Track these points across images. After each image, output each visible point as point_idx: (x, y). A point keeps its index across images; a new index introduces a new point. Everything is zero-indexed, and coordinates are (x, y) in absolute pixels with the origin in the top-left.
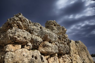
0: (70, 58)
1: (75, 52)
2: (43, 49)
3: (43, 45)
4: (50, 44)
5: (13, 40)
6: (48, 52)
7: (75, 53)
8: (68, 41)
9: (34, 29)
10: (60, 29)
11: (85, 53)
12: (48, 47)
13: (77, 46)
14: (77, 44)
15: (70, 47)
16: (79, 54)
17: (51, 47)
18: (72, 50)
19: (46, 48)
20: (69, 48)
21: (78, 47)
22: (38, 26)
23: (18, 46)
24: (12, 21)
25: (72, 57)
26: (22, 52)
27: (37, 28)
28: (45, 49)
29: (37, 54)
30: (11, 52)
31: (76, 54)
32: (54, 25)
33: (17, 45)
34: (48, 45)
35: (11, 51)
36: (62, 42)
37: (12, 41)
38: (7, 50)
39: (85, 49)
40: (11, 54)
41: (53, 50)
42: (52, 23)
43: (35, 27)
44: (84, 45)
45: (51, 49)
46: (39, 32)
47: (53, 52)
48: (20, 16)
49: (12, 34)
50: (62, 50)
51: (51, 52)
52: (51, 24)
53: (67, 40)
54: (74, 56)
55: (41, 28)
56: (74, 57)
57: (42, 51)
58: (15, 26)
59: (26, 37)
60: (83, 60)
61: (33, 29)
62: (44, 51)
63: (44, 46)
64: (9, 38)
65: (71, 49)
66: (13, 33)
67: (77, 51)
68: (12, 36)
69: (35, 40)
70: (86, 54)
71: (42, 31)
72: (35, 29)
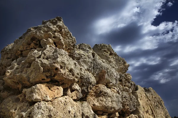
1: (146, 109)
2: (96, 100)
3: (95, 92)
4: (109, 91)
5: (48, 75)
6: (106, 108)
7: (147, 112)
8: (133, 86)
9: (82, 57)
10: (120, 62)
11: (162, 113)
12: (106, 96)
13: (148, 98)
14: (148, 95)
15: (137, 99)
16: (153, 113)
17: (110, 97)
18: (141, 106)
19: (101, 98)
20: (136, 101)
21: (150, 100)
22: (88, 50)
23: (58, 89)
24: (42, 32)
26: (65, 104)
27: (87, 54)
28: (101, 100)
29: (89, 111)
30: (47, 103)
31: (148, 114)
32: (109, 53)
33: (56, 87)
34: (105, 93)
35: (44, 100)
36: (126, 89)
37: (47, 77)
38: (36, 96)
39: (161, 104)
40: (47, 108)
41: (114, 103)
42: (106, 49)
43: (82, 52)
44: (159, 97)
45: (112, 101)
46: (91, 63)
47: (114, 108)
48: (61, 23)
49: (47, 59)
50: (128, 105)
51: (111, 108)
52: (105, 51)
53: (131, 84)
55: (93, 55)
57: (94, 105)
58: (49, 43)
59: (74, 69)
61: (78, 56)
62: (97, 104)
63: (99, 94)
64: (39, 69)
65: (139, 103)
66: (50, 58)
67: (150, 108)
68: (50, 64)
69: (86, 79)
70: (164, 114)
71: (95, 62)
72: (83, 55)
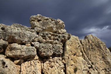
0: (63, 61)
1: (74, 53)
2: (10, 52)
3: (10, 48)
11: (98, 53)
16: (83, 55)
17: (20, 49)
18: (68, 51)
21: (83, 45)
25: (66, 60)
28: (13, 52)
31: (75, 56)
32: (36, 20)
34: (15, 48)
39: (99, 47)
41: (24, 52)
45: (21, 52)
50: (44, 52)
51: (20, 56)
52: (32, 20)
53: (59, 37)
54: (70, 59)
56: (72, 60)
57: (9, 55)
60: (90, 64)
67: (80, 51)
70: (100, 54)
